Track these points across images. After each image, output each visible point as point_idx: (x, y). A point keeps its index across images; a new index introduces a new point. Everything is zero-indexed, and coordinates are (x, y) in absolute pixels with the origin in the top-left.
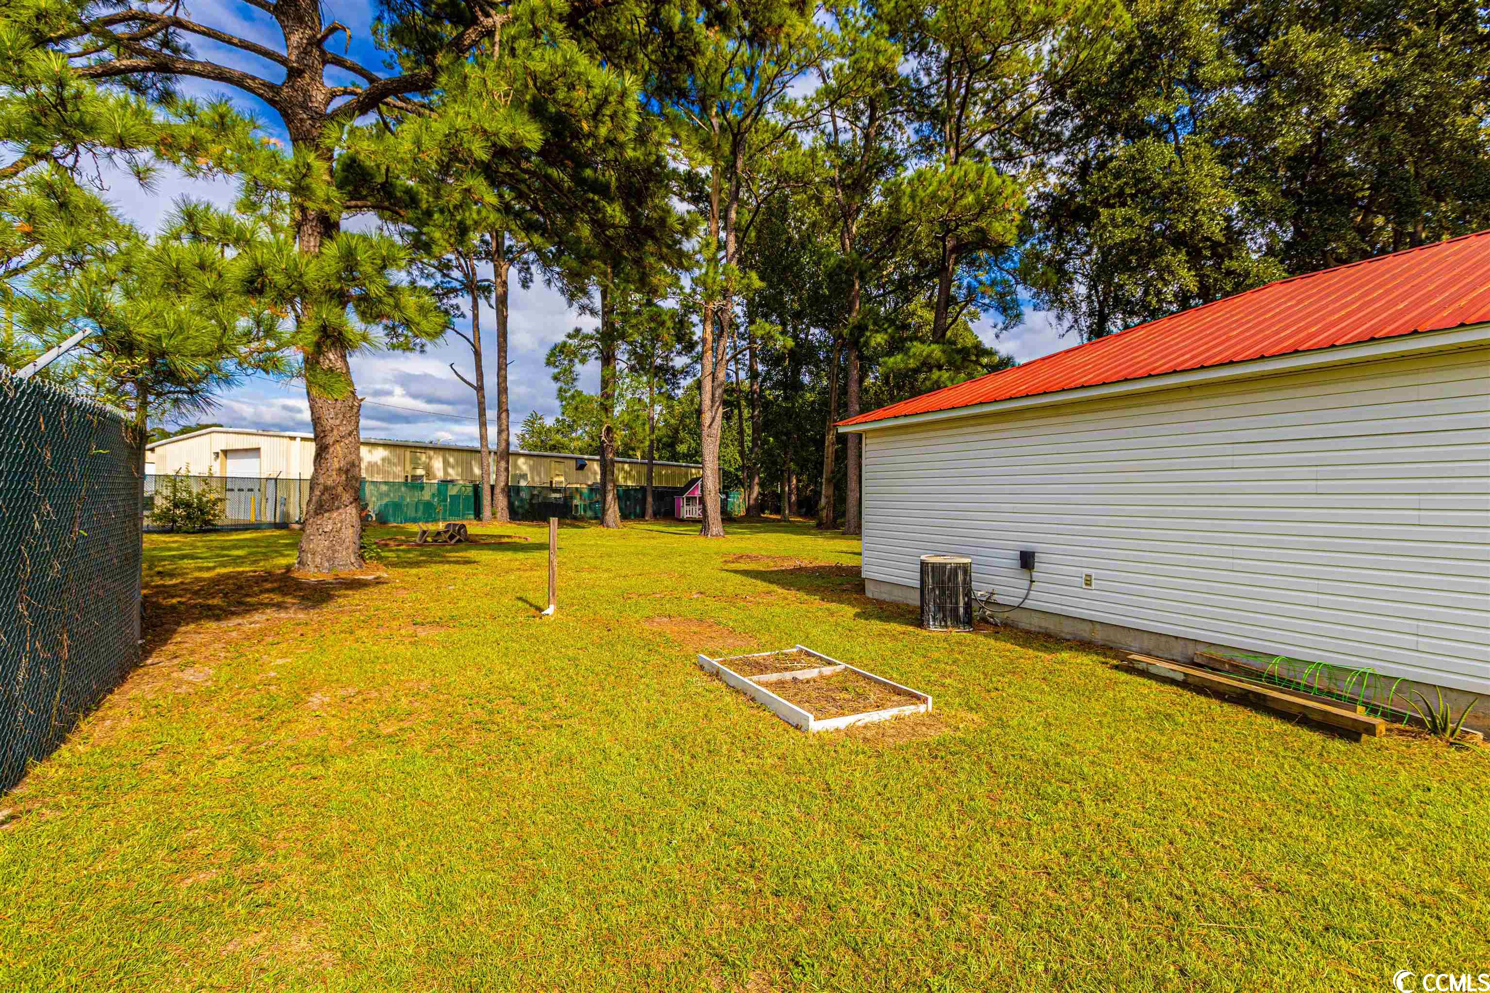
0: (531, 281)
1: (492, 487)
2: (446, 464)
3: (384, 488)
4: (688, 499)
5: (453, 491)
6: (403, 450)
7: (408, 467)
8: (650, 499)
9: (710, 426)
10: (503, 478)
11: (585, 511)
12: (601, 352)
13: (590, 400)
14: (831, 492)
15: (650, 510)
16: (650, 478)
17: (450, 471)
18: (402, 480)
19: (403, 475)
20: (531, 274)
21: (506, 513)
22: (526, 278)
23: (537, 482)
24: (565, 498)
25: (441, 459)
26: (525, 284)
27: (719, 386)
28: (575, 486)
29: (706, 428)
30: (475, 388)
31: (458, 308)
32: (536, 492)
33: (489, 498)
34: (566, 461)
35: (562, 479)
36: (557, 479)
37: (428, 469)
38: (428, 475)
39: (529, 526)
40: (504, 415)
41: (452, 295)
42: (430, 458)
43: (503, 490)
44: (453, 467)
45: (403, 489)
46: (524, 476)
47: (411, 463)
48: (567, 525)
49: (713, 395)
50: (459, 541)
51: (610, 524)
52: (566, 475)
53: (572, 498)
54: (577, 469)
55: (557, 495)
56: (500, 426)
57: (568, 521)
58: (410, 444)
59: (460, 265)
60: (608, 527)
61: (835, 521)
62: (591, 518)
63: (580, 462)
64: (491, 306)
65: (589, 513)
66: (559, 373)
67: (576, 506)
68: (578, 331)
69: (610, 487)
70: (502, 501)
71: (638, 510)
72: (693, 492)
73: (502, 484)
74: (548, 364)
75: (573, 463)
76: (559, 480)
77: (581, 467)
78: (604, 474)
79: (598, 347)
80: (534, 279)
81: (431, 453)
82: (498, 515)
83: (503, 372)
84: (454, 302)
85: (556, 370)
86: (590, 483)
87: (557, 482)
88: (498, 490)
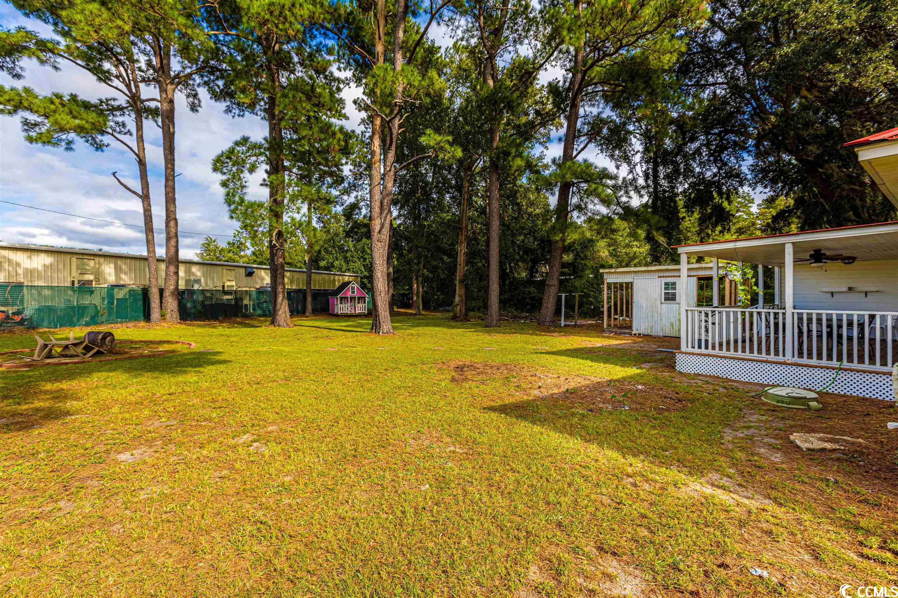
0: (200, 106)
1: (161, 291)
2: (118, 270)
3: (46, 292)
4: (341, 299)
5: (120, 294)
6: (69, 256)
7: (75, 273)
8: (309, 299)
9: (380, 232)
10: (172, 282)
11: (254, 309)
12: (269, 159)
13: (260, 205)
14: (463, 291)
15: (309, 307)
16: (309, 283)
17: (123, 276)
18: (69, 284)
19: (69, 279)
20: (199, 100)
21: (176, 315)
22: (193, 103)
23: (210, 287)
24: (236, 299)
25: (112, 266)
26: (194, 108)
27: (387, 195)
28: (244, 289)
29: (376, 234)
30: (140, 197)
31: (124, 125)
32: (208, 295)
33: (158, 301)
34: (237, 270)
35: (233, 283)
36: (229, 283)
37: (98, 275)
38: (97, 280)
39: (200, 326)
40: (172, 223)
41: (118, 113)
42: (100, 264)
43: (173, 294)
44: (125, 274)
45: (70, 292)
46: (198, 281)
47: (78, 268)
48: (239, 323)
49: (382, 203)
50: (99, 353)
51: (281, 323)
52: (237, 279)
53: (241, 299)
54: (246, 276)
55: (229, 297)
56: (168, 233)
57: (239, 320)
58: (77, 251)
59: (121, 75)
60: (279, 326)
61: (466, 315)
62: (260, 316)
63: (249, 270)
64: (158, 126)
65: (259, 312)
66: (228, 180)
67: (246, 305)
68: (245, 140)
69: (280, 289)
70: (171, 304)
71: (300, 308)
72: (345, 293)
73: (172, 287)
74: (215, 169)
75: (243, 271)
76: (231, 284)
77: (250, 274)
78: (274, 278)
79: (266, 156)
80: (202, 104)
81: (102, 260)
82: (168, 316)
83: (170, 183)
84: (120, 119)
85: (224, 177)
86: (258, 287)
87: (228, 286)
88: (167, 293)
